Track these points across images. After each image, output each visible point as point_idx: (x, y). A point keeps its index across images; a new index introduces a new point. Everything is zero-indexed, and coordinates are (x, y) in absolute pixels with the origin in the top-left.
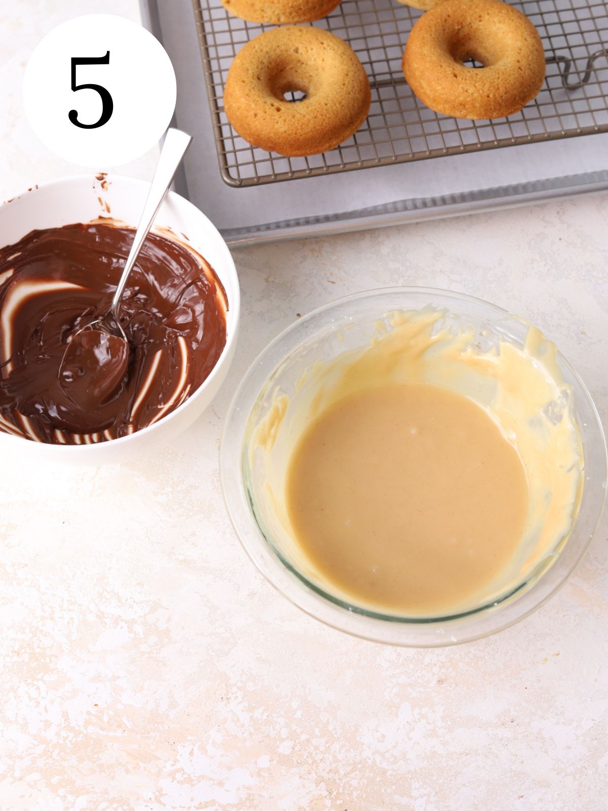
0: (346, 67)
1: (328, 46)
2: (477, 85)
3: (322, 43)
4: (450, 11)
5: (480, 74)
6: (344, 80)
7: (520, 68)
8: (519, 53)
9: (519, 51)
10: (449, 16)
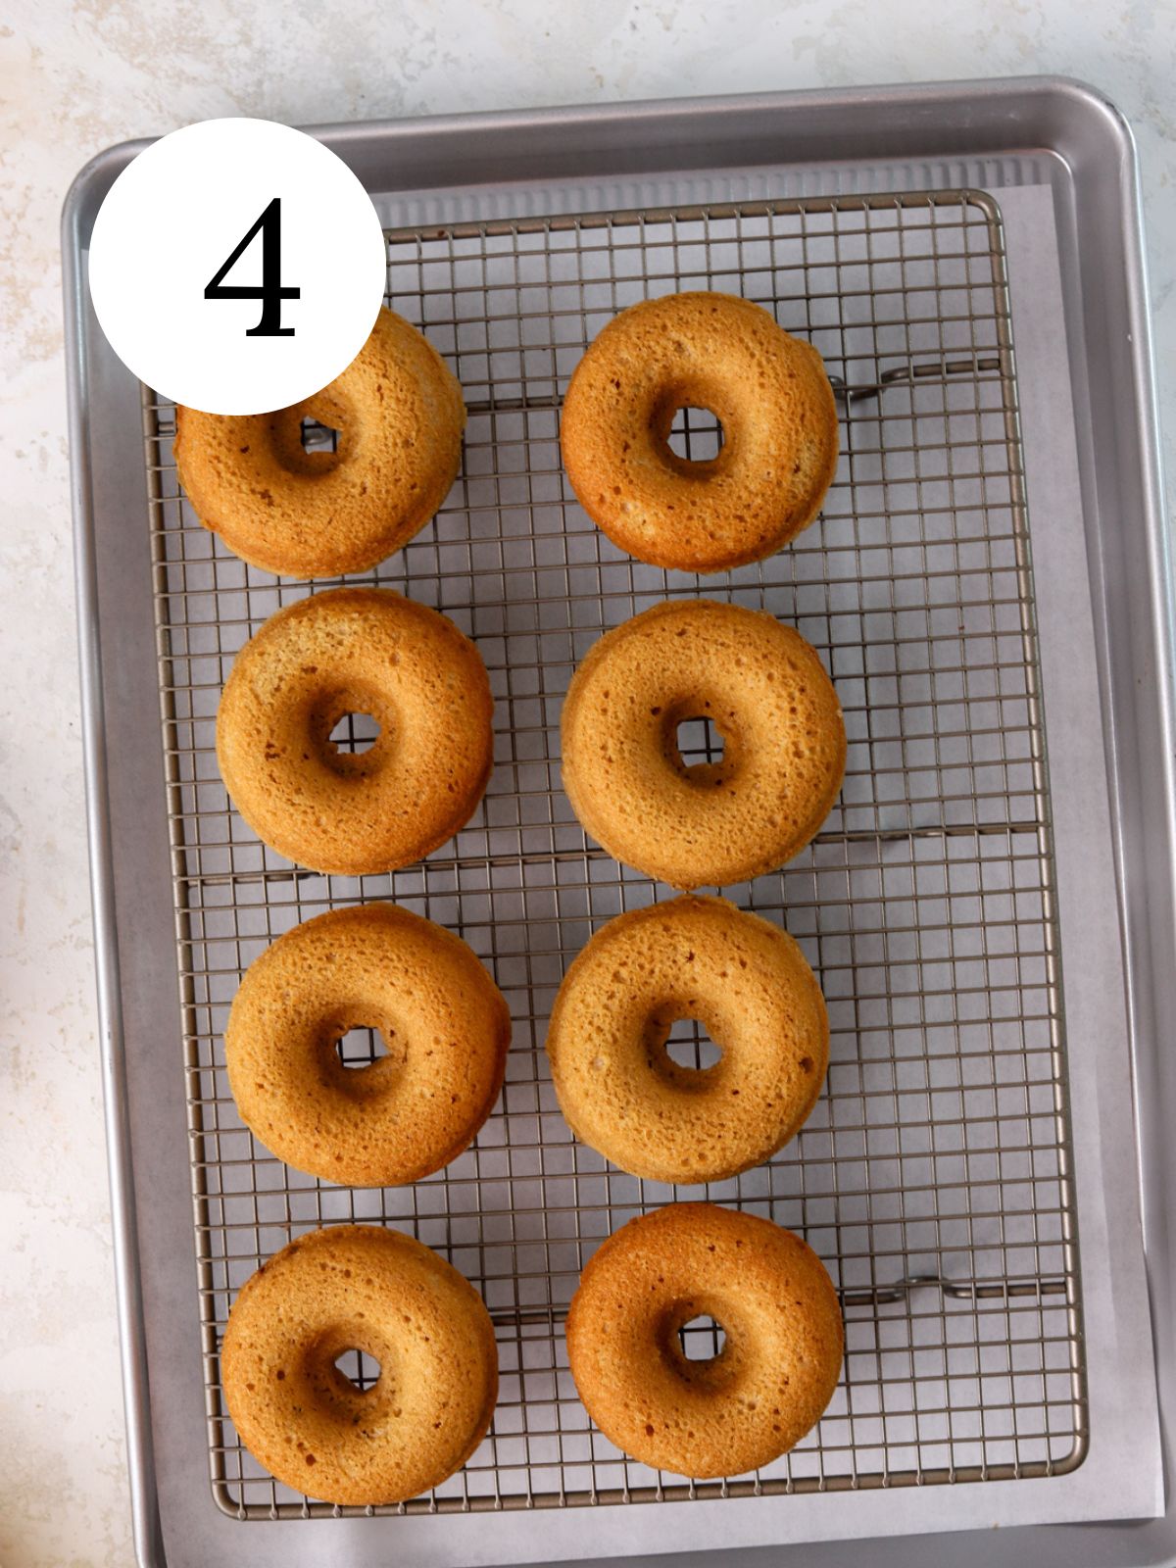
0: (444, 1387)
1: (419, 1328)
2: (688, 1455)
3: (407, 1319)
4: (665, 1269)
5: (697, 1435)
6: (438, 1417)
7: (777, 1428)
8: (782, 1392)
9: (782, 1387)
10: (661, 1280)
